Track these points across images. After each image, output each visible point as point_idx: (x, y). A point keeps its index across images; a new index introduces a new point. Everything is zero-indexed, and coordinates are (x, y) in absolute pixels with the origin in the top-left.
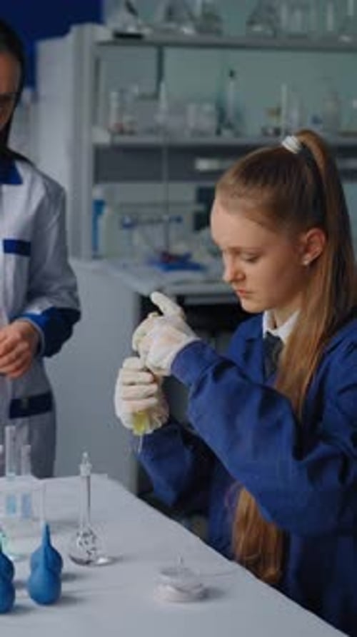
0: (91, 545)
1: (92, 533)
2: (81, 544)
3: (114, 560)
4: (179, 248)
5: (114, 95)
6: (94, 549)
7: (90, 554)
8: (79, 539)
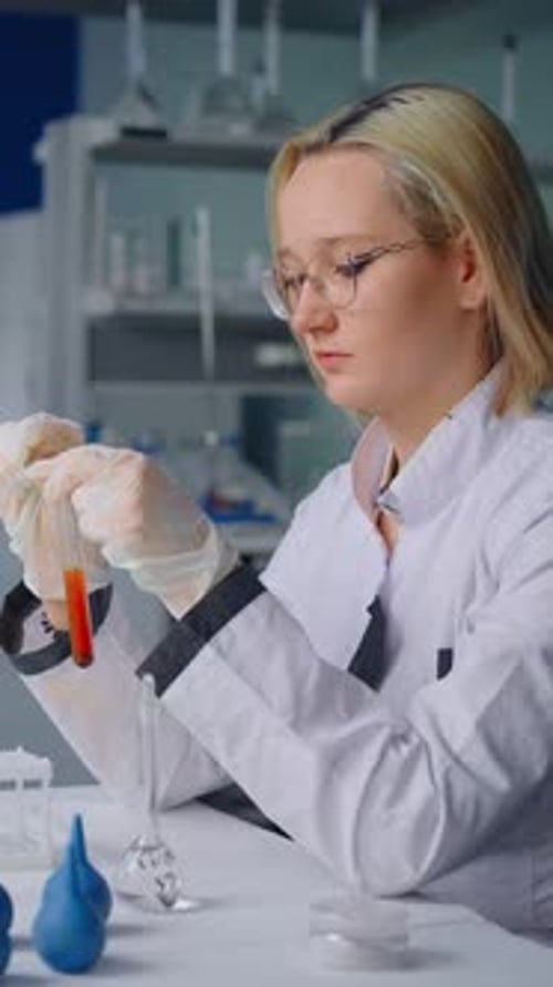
0: (162, 870)
1: (161, 845)
2: (141, 864)
3: (206, 904)
4: (234, 492)
5: (118, 242)
6: (169, 875)
7: (162, 885)
8: (138, 854)
